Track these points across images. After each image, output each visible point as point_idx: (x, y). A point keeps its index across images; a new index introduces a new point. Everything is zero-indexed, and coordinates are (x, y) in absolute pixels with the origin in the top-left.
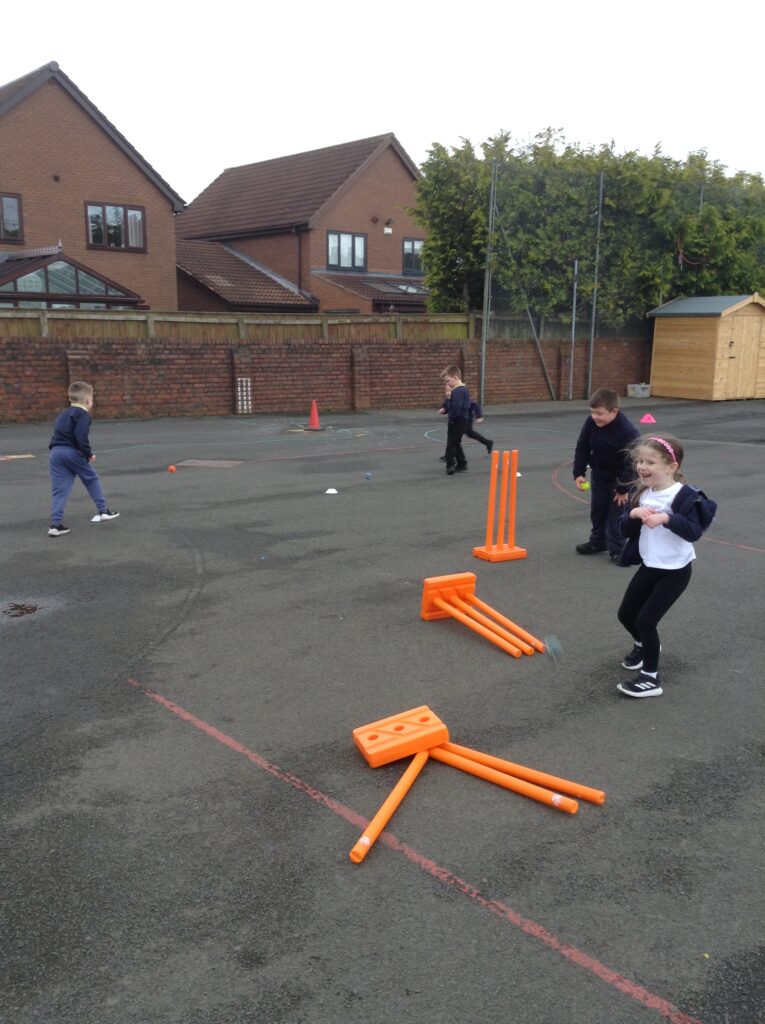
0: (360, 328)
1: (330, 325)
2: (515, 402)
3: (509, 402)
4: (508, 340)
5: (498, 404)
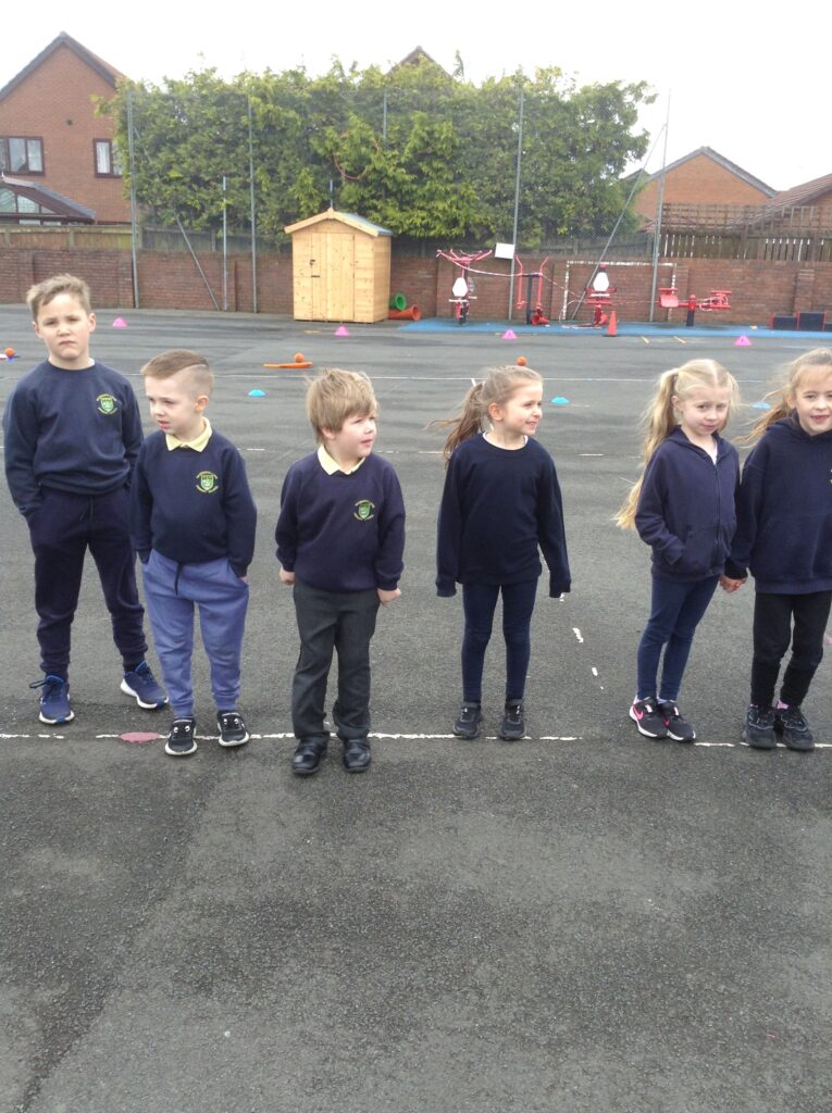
0: (41, 236)
1: (12, 234)
2: (177, 308)
3: (171, 307)
4: (167, 251)
5: (158, 308)
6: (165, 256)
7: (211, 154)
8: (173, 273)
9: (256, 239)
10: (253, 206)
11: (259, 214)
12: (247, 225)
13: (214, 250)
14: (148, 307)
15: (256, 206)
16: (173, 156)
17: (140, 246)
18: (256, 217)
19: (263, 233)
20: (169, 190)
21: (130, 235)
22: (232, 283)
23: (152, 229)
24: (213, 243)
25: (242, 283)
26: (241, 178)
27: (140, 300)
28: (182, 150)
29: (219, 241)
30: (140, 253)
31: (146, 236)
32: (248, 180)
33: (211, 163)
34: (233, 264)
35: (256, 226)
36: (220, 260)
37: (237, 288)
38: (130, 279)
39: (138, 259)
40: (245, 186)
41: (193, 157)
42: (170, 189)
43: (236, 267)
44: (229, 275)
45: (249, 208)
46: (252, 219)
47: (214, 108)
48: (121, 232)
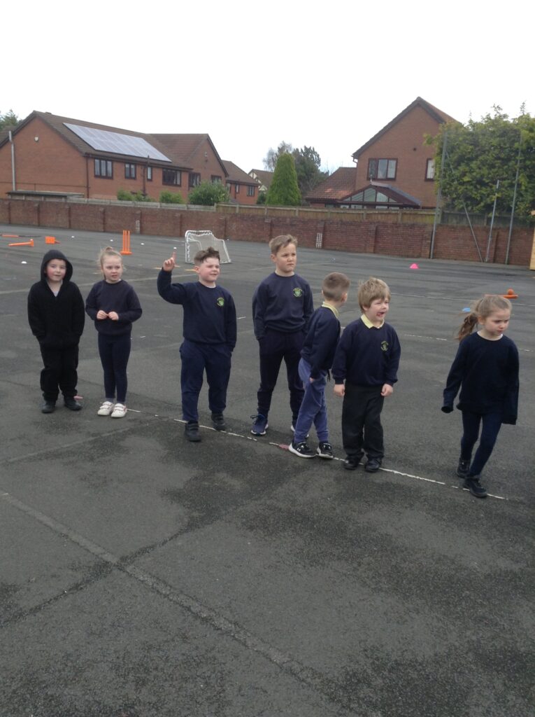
2: (455, 260)
3: (452, 259)
4: (455, 225)
5: (444, 259)
6: (453, 228)
7: (492, 166)
8: (457, 238)
9: (514, 219)
10: (515, 198)
11: (518, 203)
12: (509, 209)
13: (485, 224)
14: (438, 258)
15: (517, 198)
16: (468, 168)
17: (439, 222)
18: (516, 205)
19: (519, 215)
20: (461, 189)
21: (434, 215)
22: (493, 246)
23: (448, 212)
24: (486, 220)
25: (500, 245)
26: (510, 181)
27: (434, 254)
28: (474, 165)
29: (489, 219)
30: (438, 226)
31: (444, 216)
32: (514, 182)
33: (491, 172)
34: (496, 234)
35: (515, 210)
36: (487, 231)
37: (496, 248)
38: (429, 241)
39: (436, 230)
40: (512, 186)
41: (480, 168)
42: (463, 188)
43: (498, 236)
44: (492, 241)
45: (512, 199)
46: (513, 206)
47: (498, 139)
48: (430, 213)
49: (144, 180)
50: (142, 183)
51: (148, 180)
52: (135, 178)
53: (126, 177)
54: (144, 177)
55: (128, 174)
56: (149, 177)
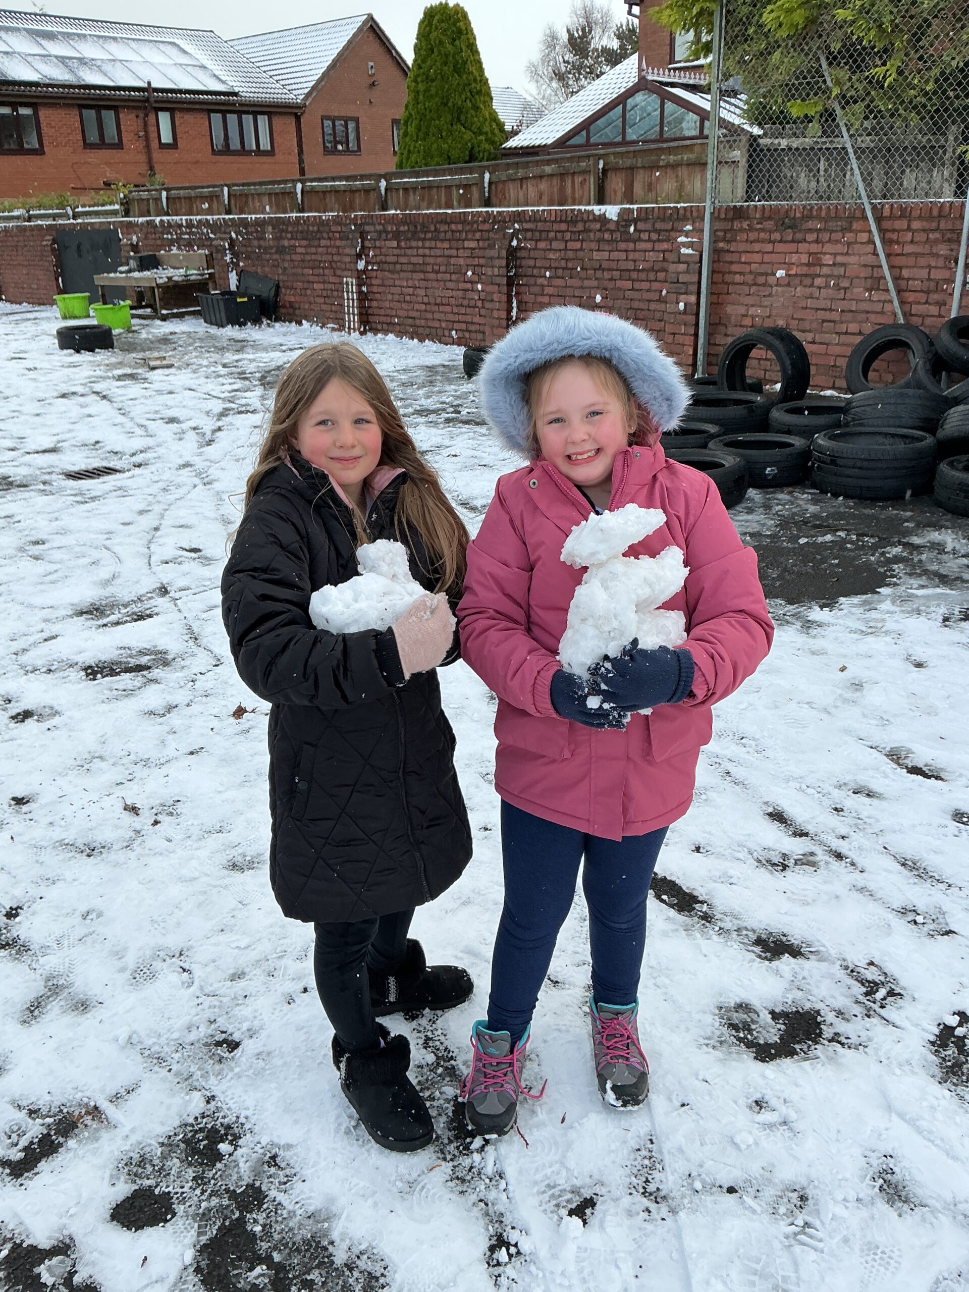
8: (807, 277)
30: (730, 219)
31: (757, 168)
38: (694, 299)
39: (720, 237)
49: (148, 147)
50: (143, 158)
51: (162, 146)
52: (119, 146)
53: (87, 145)
54: (147, 138)
55: (93, 137)
56: (166, 137)
